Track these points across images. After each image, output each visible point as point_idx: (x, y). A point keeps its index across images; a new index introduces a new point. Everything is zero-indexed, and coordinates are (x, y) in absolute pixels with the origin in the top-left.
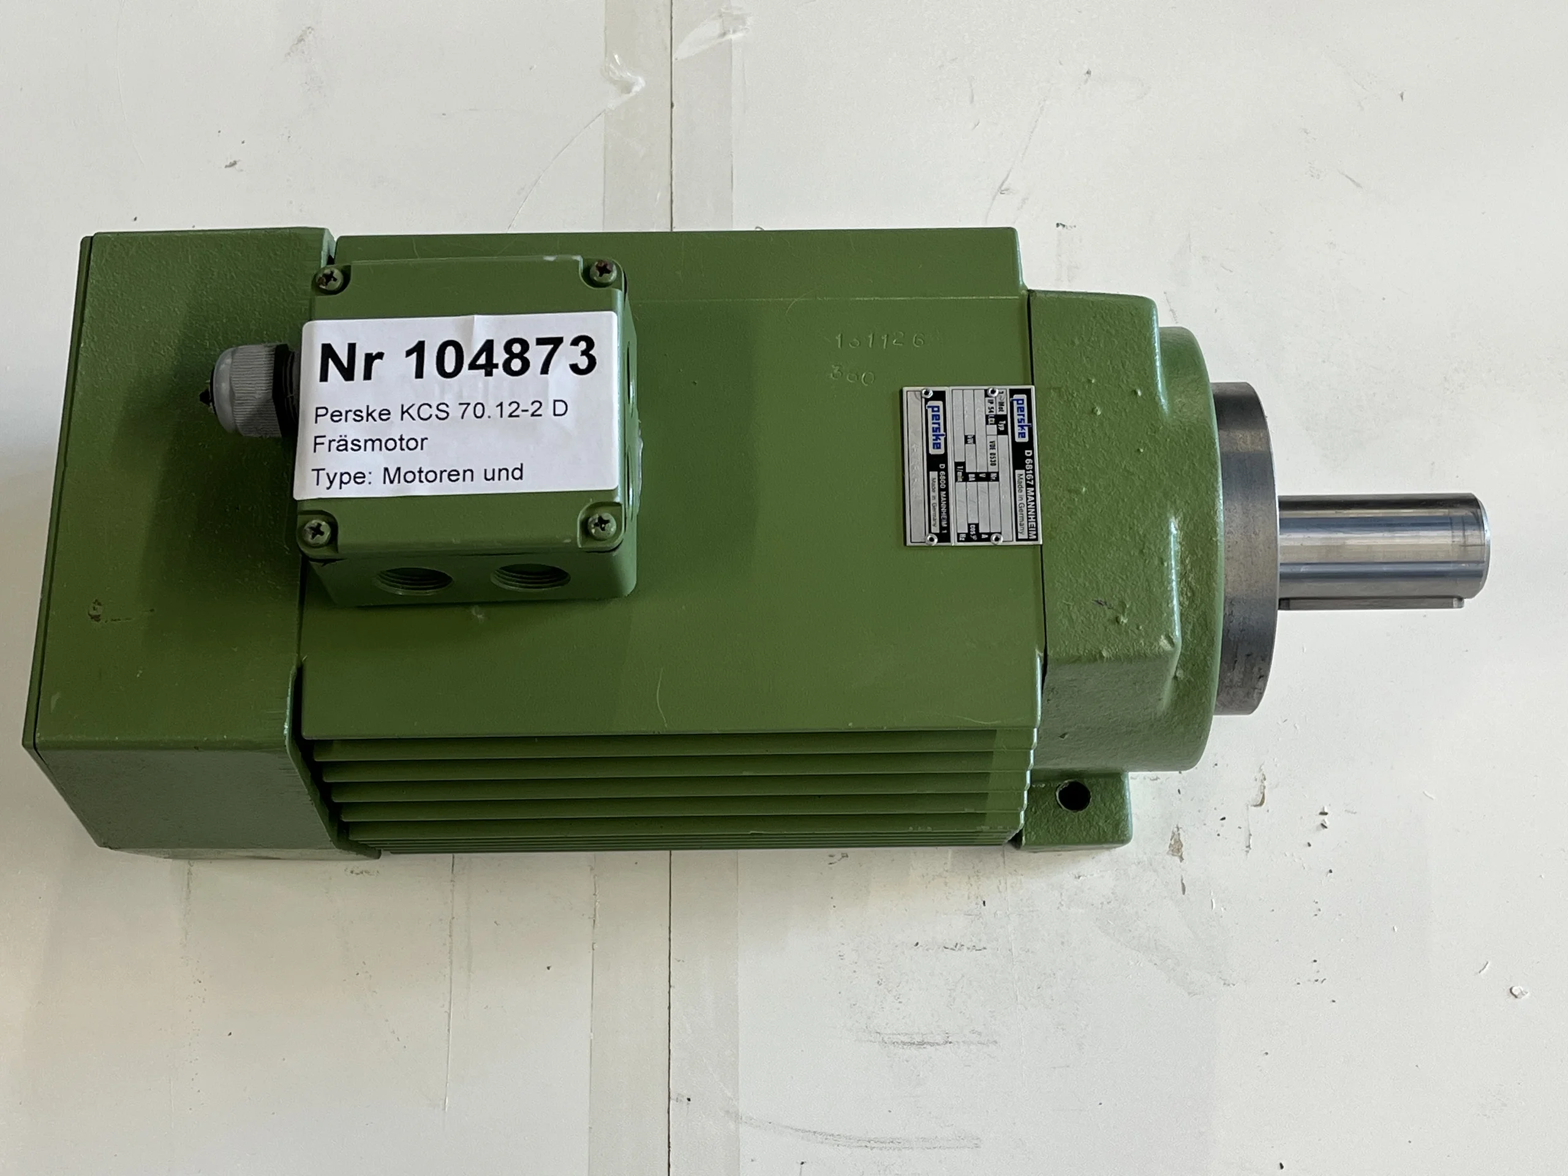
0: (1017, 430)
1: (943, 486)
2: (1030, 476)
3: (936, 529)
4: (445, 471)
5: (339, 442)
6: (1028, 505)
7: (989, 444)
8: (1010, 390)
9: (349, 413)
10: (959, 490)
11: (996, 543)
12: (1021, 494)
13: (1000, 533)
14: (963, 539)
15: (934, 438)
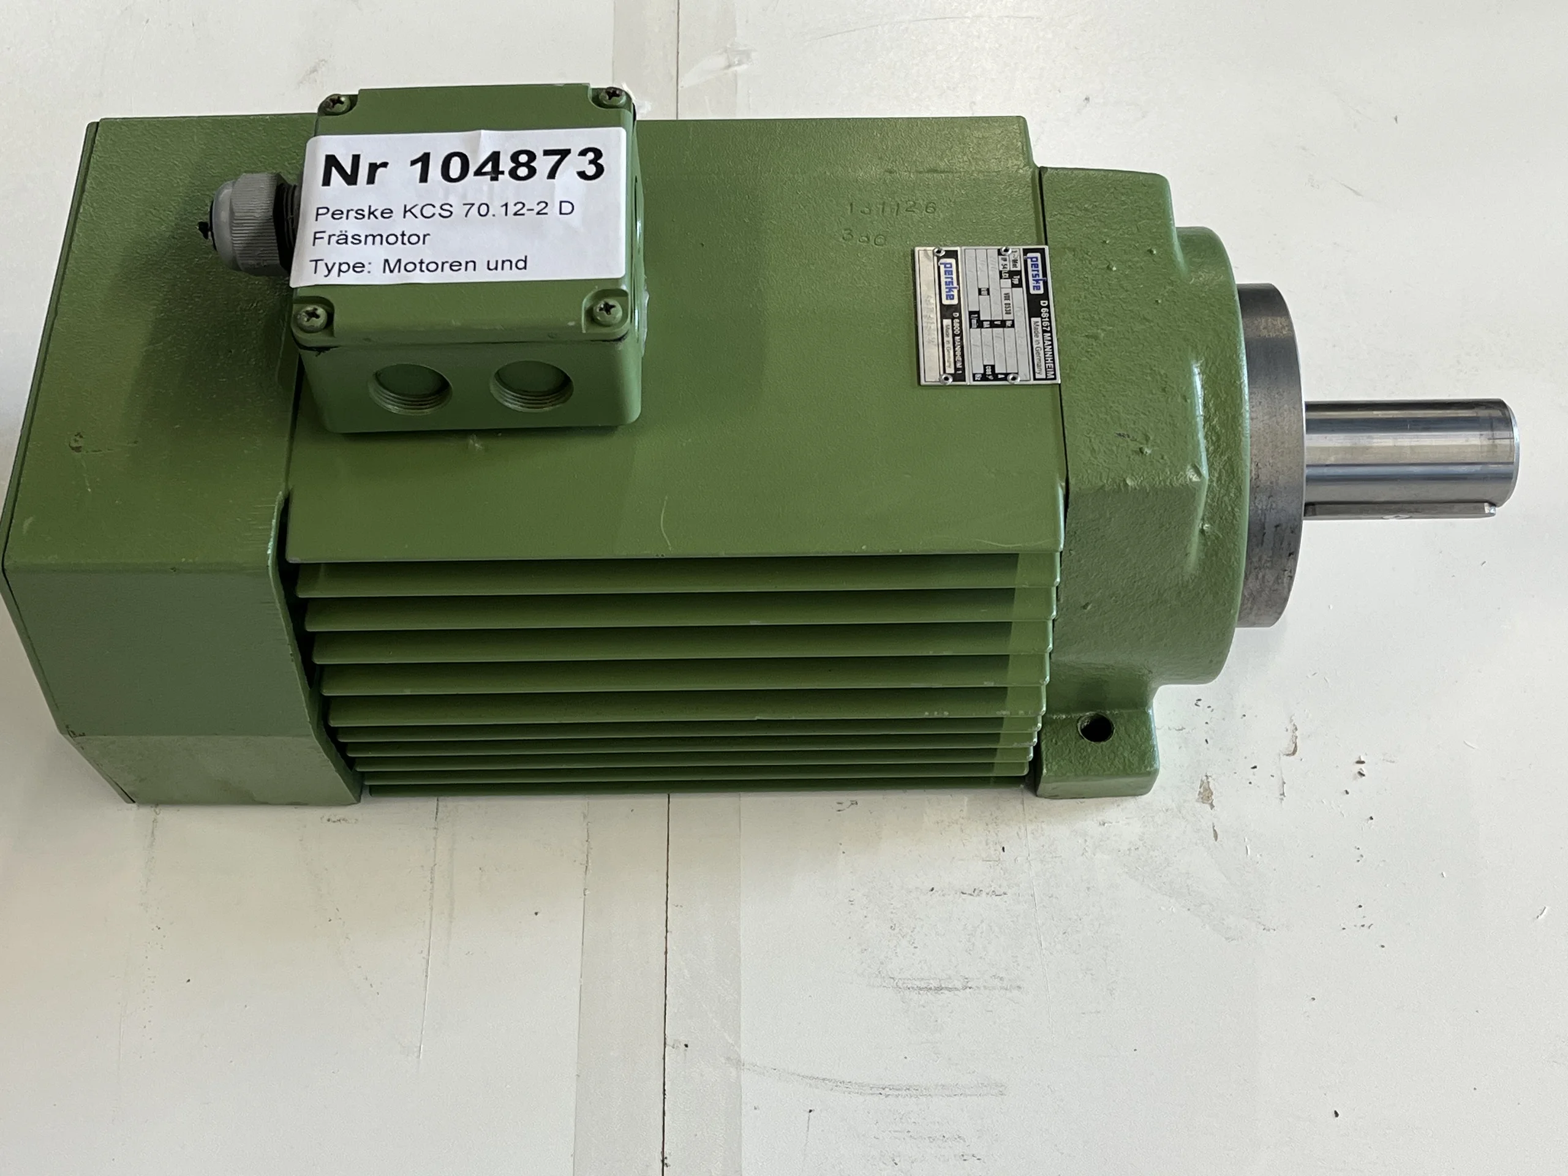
0: (1032, 283)
1: (957, 332)
2: (1046, 324)
3: (951, 370)
4: (447, 262)
5: (338, 236)
6: (1044, 349)
7: (1003, 296)
8: (1024, 250)
9: (350, 213)
10: (973, 336)
11: (1013, 382)
12: (1037, 339)
13: (1017, 373)
14: (979, 379)
15: (947, 290)
